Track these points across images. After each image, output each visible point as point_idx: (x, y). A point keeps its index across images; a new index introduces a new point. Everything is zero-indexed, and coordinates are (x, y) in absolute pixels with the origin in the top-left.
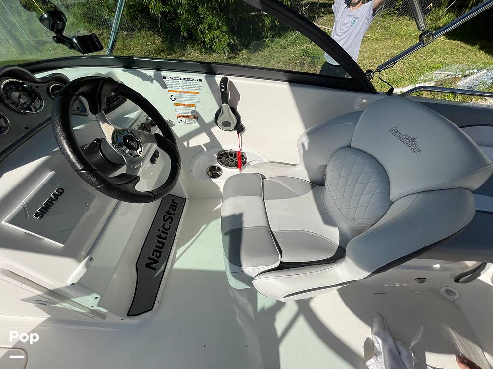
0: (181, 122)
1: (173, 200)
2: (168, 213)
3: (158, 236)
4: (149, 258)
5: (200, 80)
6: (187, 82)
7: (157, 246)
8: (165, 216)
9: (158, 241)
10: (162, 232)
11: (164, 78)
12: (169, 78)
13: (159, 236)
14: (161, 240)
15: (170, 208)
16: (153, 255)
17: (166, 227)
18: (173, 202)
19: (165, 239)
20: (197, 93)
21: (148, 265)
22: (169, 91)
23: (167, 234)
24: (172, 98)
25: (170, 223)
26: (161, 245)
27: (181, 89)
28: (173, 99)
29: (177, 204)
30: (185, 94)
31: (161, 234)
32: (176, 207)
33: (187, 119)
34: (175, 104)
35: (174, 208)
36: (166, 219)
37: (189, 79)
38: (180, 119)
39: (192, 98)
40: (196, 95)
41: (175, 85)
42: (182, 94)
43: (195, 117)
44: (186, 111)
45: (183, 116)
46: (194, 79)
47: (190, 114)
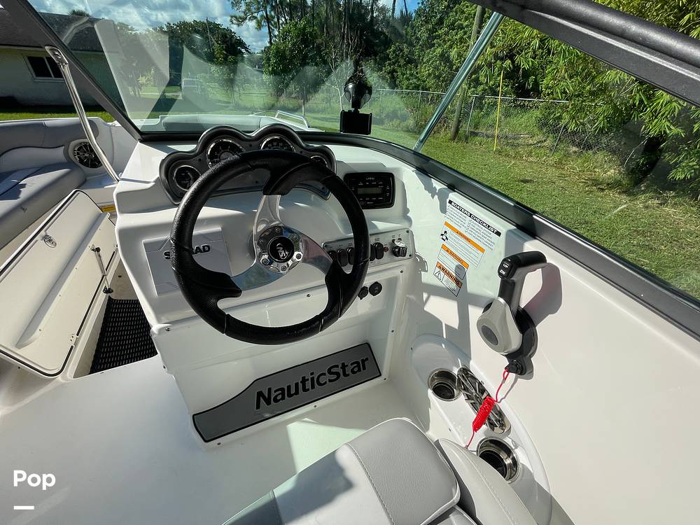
0: (437, 274)
1: (367, 359)
2: (344, 366)
3: (304, 378)
4: (270, 390)
5: (498, 234)
6: (477, 225)
7: (289, 387)
8: (337, 366)
9: (297, 385)
10: (312, 379)
11: (450, 202)
12: (456, 206)
13: (304, 380)
14: (300, 385)
15: (352, 364)
16: (275, 392)
17: (322, 380)
18: (363, 361)
19: (305, 390)
20: (483, 251)
21: (260, 394)
22: (446, 224)
23: (313, 387)
24: (444, 236)
25: (330, 381)
26: (293, 391)
27: (462, 230)
28: (444, 238)
29: (364, 369)
30: (464, 240)
31: (308, 380)
32: (359, 370)
33: (446, 277)
34: (443, 247)
35: (356, 369)
36: (334, 370)
37: (482, 223)
38: (438, 270)
39: (470, 252)
40: (479, 252)
41: (458, 220)
42: (460, 238)
43: (458, 282)
44: (451, 265)
45: (443, 269)
46: (489, 226)
47: (454, 274)
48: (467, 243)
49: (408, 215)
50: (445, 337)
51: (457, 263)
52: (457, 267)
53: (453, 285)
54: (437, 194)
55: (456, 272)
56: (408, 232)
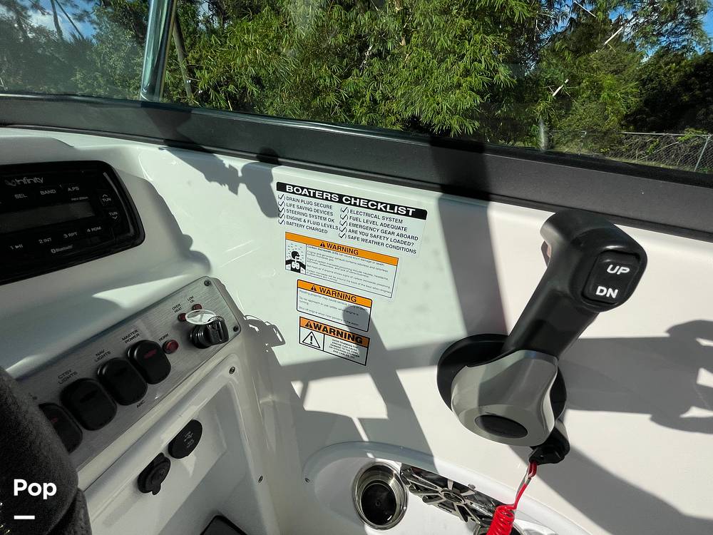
5: (420, 214)
6: (363, 214)
11: (281, 187)
12: (299, 190)
20: (394, 261)
22: (290, 236)
24: (294, 262)
27: (333, 237)
30: (344, 256)
33: (329, 339)
34: (301, 285)
37: (373, 205)
38: (305, 332)
39: (367, 275)
40: (386, 266)
41: (313, 220)
42: (332, 254)
43: (358, 339)
44: (333, 313)
45: (318, 327)
46: (392, 207)
47: (346, 328)
48: (353, 258)
49: (193, 248)
50: (365, 438)
51: (343, 305)
52: (347, 312)
53: (351, 348)
54: (243, 180)
55: (348, 323)
56: (208, 283)
